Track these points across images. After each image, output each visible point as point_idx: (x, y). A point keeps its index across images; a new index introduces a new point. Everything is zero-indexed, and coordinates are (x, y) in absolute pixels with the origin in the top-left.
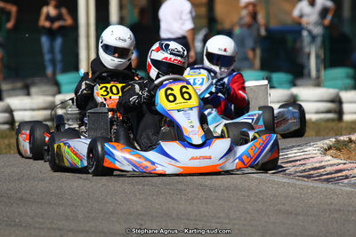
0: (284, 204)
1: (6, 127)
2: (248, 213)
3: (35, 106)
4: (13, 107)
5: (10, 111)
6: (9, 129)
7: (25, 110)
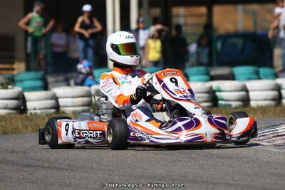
0: (276, 169)
1: (53, 111)
2: (248, 176)
3: (75, 94)
4: (58, 95)
5: (55, 98)
6: (55, 113)
7: (68, 97)
